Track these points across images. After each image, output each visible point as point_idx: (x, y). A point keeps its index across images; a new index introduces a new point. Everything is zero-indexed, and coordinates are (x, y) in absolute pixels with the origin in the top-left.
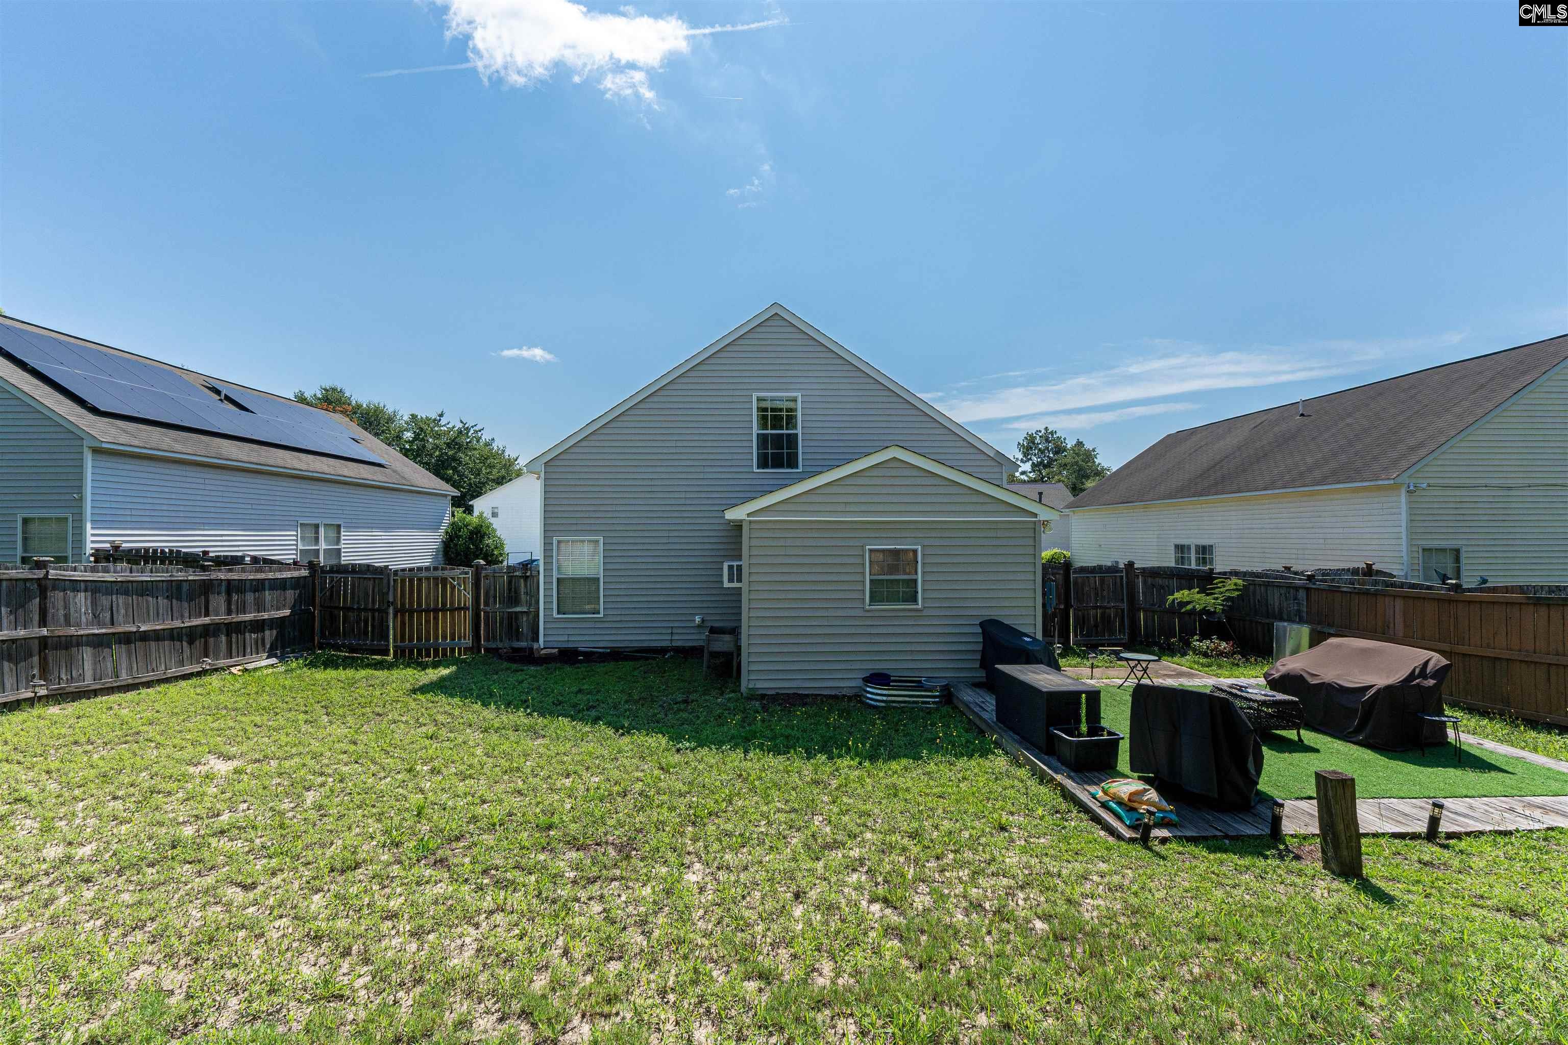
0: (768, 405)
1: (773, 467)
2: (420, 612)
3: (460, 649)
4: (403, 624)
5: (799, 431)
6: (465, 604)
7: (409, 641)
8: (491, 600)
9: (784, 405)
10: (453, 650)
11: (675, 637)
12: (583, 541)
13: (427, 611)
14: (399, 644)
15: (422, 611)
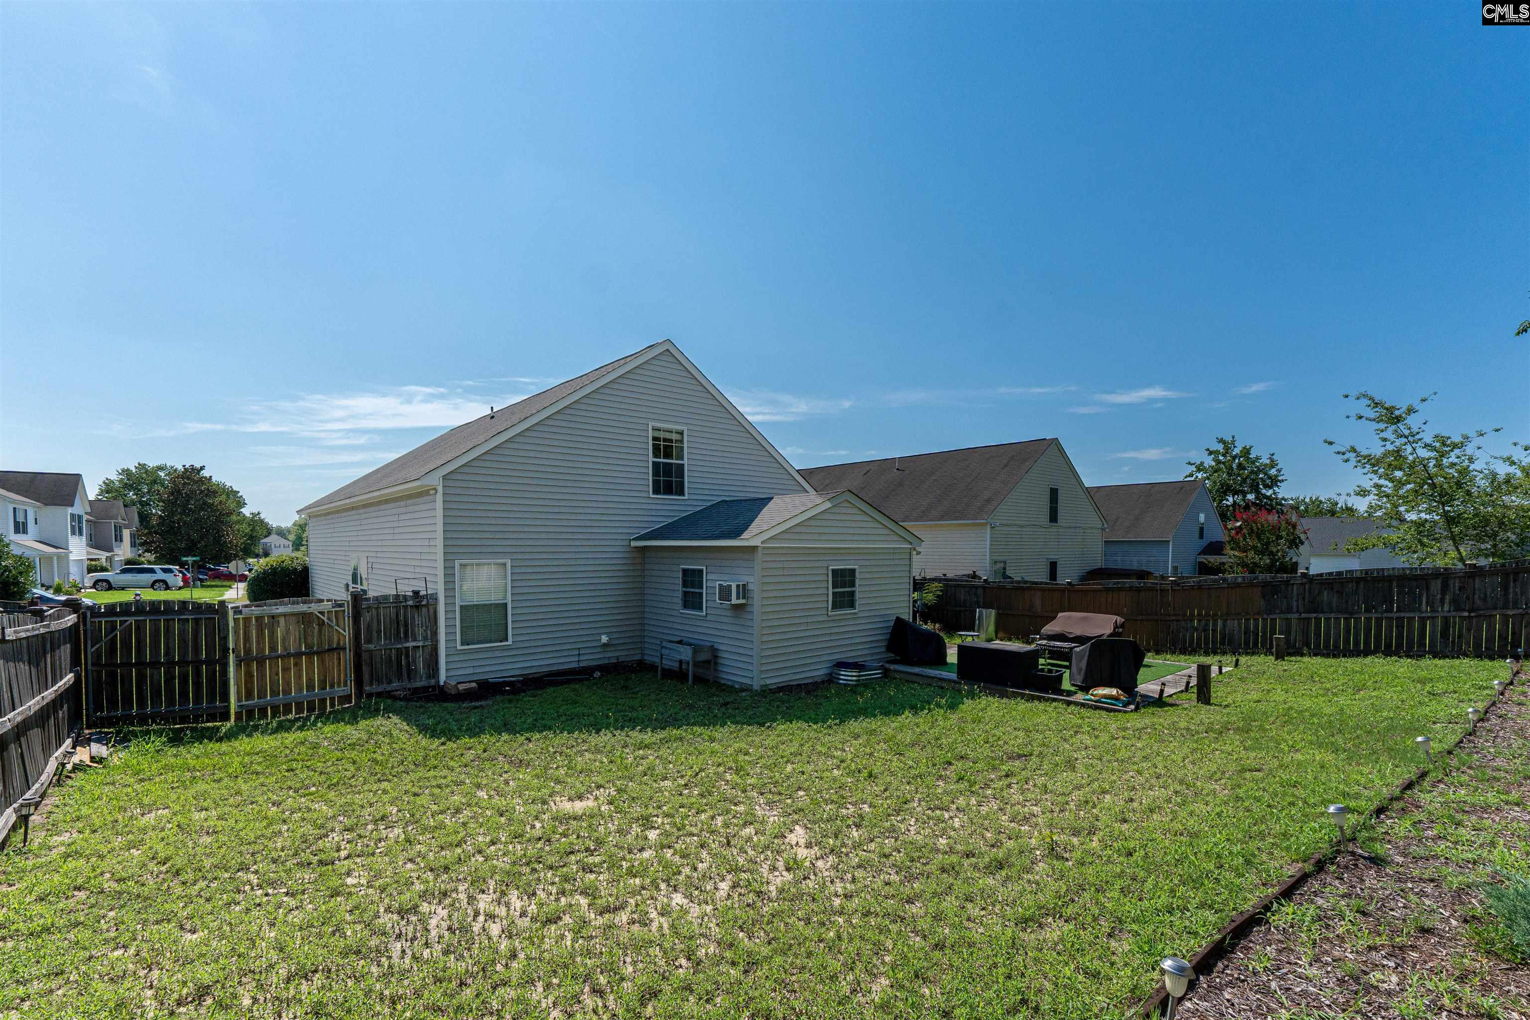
0: (662, 435)
1: (665, 493)
2: (274, 658)
3: (332, 700)
4: (249, 675)
5: (685, 462)
6: (339, 643)
7: (259, 697)
8: (375, 634)
9: (674, 437)
10: (323, 701)
11: (582, 658)
12: (489, 564)
13: (286, 656)
14: (244, 703)
15: (277, 657)
